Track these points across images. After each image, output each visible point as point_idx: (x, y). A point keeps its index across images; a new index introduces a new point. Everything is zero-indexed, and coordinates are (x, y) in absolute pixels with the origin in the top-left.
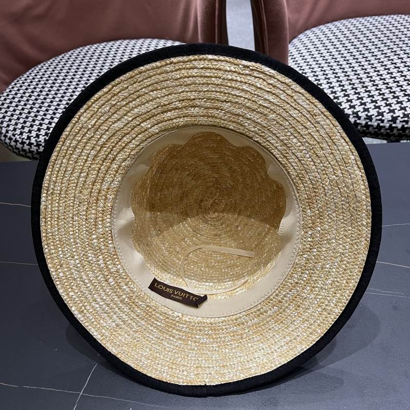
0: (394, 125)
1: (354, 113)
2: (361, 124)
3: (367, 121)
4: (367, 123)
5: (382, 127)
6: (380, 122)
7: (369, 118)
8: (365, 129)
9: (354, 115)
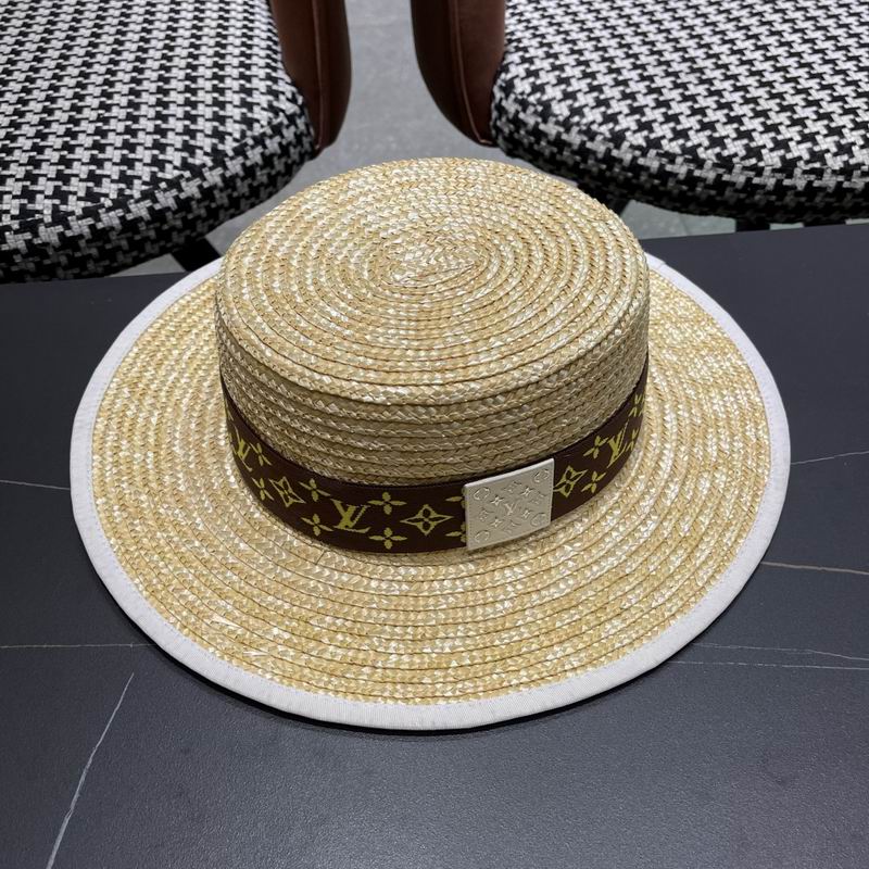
0: (787, 182)
1: (685, 150)
2: (704, 180)
3: (721, 171)
4: (719, 176)
5: (758, 186)
6: (752, 174)
7: (726, 163)
8: (713, 192)
9: (687, 156)
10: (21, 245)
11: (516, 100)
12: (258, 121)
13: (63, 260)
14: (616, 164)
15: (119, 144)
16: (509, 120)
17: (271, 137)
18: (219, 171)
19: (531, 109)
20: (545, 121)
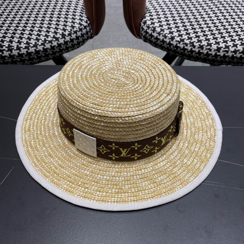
0: (218, 54)
1: (190, 43)
2: (195, 51)
3: (200, 49)
4: (199, 51)
5: (210, 54)
6: (208, 50)
7: (201, 47)
8: (198, 55)
9: (191, 44)
10: (8, 55)
11: (147, 26)
12: (76, 27)
13: (19, 60)
14: (172, 45)
15: (37, 30)
16: (144, 32)
17: (79, 31)
18: (63, 39)
19: (150, 29)
20: (154, 32)
